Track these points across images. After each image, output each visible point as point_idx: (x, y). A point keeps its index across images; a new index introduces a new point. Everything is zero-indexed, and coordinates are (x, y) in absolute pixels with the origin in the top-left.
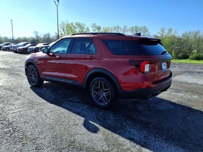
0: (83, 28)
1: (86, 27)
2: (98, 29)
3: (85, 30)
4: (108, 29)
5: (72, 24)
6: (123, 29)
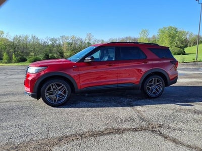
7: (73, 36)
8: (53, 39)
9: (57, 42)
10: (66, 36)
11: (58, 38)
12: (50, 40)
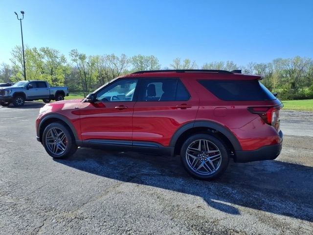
0: (56, 57)
1: (59, 55)
2: (80, 58)
3: (58, 60)
4: (97, 58)
5: (35, 49)
6: (120, 59)
7: (298, 58)
8: (260, 66)
9: (267, 70)
10: (284, 59)
11: (270, 64)
12: (255, 68)
